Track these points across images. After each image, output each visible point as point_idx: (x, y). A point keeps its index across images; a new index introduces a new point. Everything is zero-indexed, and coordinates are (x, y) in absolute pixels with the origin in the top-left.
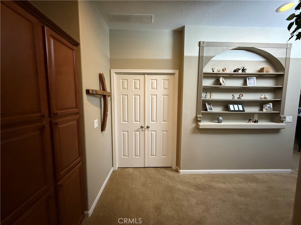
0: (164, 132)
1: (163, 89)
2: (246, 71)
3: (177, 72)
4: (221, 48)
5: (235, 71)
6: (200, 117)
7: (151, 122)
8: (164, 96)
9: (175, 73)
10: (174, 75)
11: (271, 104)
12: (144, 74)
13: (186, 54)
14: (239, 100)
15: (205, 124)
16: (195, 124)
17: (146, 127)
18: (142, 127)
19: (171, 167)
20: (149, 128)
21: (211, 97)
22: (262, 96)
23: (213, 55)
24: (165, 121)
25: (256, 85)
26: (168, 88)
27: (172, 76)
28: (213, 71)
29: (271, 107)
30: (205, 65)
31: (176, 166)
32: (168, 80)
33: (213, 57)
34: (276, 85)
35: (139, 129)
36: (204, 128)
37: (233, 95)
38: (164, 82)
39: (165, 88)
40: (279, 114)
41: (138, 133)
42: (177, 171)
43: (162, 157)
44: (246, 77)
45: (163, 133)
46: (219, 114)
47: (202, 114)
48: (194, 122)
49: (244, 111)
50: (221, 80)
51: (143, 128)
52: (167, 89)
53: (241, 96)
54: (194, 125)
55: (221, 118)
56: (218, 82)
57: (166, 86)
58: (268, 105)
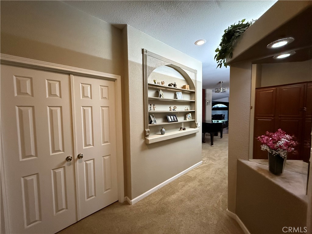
0: (106, 158)
1: (101, 99)
2: (176, 86)
3: (119, 78)
4: (160, 61)
5: (170, 85)
6: (148, 132)
7: (84, 148)
8: (103, 108)
9: (116, 79)
10: (114, 81)
11: (190, 114)
12: (69, 73)
13: (130, 58)
14: (174, 111)
15: (153, 138)
16: (143, 139)
17: (76, 157)
18: (68, 159)
19: (118, 201)
20: (82, 157)
21: (154, 109)
22: (186, 108)
23: (154, 66)
24: (107, 142)
25: (183, 99)
26: (107, 97)
27: (113, 82)
28: (155, 83)
29: (191, 116)
30: (149, 76)
31: (125, 196)
32: (107, 87)
33: (155, 68)
34: (191, 100)
35: (64, 163)
36: (152, 142)
37: (170, 107)
38: (102, 89)
39: (103, 98)
40: (195, 121)
41: (61, 170)
42: (127, 203)
43: (105, 192)
44: (176, 92)
45: (104, 160)
46: (162, 126)
47: (150, 127)
48: (142, 138)
49: (178, 121)
50: (161, 92)
51: (71, 160)
52: (107, 99)
53: (175, 108)
54: (143, 141)
55: (164, 130)
56: (157, 94)
57: (105, 95)
58: (189, 115)
